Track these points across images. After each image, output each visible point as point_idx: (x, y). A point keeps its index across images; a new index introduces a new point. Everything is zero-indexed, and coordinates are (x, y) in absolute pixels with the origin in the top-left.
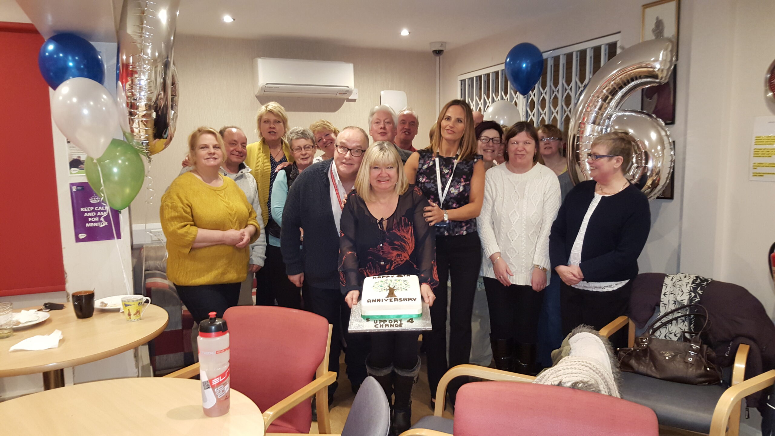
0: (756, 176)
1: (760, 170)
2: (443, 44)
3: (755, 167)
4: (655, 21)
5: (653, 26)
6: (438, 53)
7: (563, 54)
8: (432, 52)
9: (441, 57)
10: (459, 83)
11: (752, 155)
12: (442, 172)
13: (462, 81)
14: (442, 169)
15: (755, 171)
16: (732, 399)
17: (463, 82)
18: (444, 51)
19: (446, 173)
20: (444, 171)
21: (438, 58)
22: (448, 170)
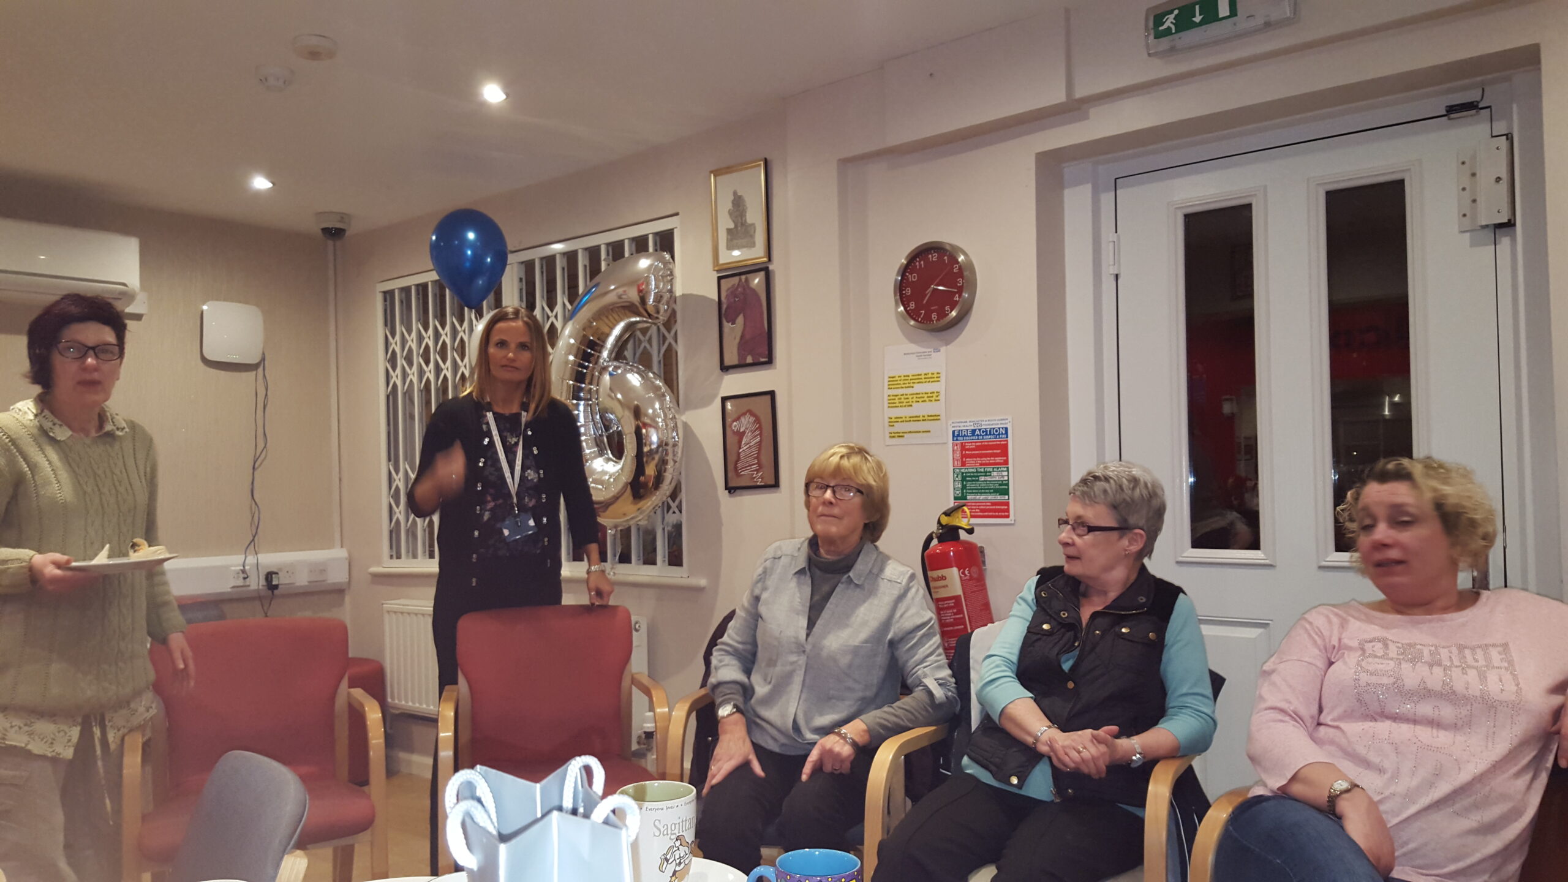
0: (893, 437)
1: (899, 427)
2: (343, 217)
3: (892, 422)
4: (732, 198)
5: (730, 206)
6: (334, 233)
7: (582, 249)
8: (320, 232)
9: (338, 243)
10: (379, 300)
11: (886, 405)
12: (506, 442)
13: (385, 293)
14: (506, 437)
15: (892, 430)
16: (891, 757)
17: (388, 295)
18: (347, 234)
19: (513, 443)
20: (510, 440)
21: (330, 243)
22: (516, 437)
